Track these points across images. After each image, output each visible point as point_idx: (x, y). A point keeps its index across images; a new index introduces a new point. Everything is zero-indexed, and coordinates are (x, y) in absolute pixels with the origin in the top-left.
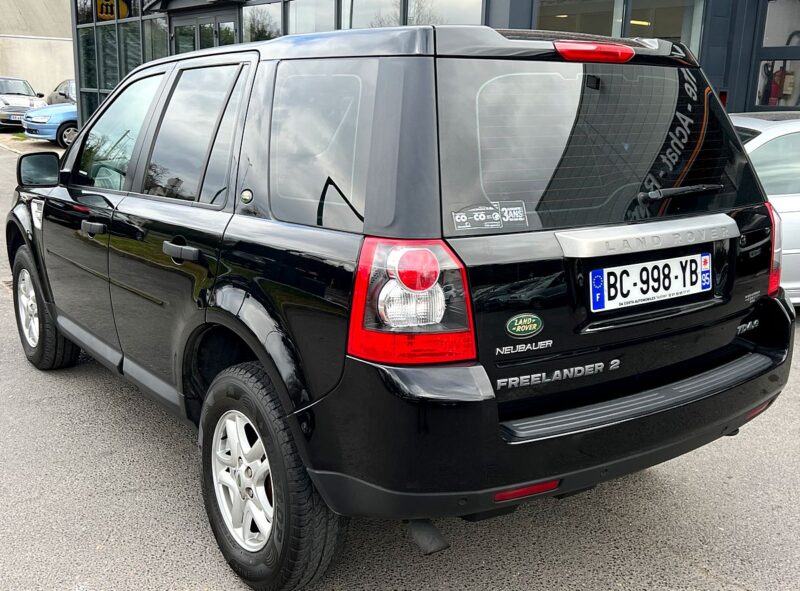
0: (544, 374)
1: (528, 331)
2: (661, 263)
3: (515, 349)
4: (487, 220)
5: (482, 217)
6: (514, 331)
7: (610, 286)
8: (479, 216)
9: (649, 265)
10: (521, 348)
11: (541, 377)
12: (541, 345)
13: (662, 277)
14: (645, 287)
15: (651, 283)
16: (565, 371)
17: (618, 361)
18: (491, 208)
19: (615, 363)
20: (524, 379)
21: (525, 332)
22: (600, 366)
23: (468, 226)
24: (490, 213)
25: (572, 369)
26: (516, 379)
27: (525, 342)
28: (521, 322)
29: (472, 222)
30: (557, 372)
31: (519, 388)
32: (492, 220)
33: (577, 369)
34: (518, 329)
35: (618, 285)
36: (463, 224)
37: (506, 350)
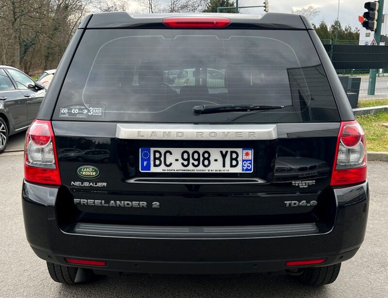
0: (103, 201)
1: (90, 175)
2: (201, 150)
3: (82, 184)
4: (79, 113)
5: (77, 111)
6: (82, 174)
7: (155, 159)
8: (75, 111)
9: (191, 150)
10: (86, 184)
11: (101, 203)
12: (99, 184)
13: (202, 159)
14: (186, 163)
15: (191, 161)
16: (118, 202)
17: (158, 203)
18: (83, 107)
19: (156, 204)
20: (90, 201)
21: (88, 175)
22: (144, 204)
23: (67, 116)
24: (82, 109)
25: (123, 202)
26: (86, 200)
27: (89, 181)
28: (85, 170)
29: (70, 114)
30: (112, 202)
31: (87, 206)
32: (82, 113)
33: (126, 202)
34: (84, 173)
35: (162, 159)
36: (64, 114)
37: (77, 184)
